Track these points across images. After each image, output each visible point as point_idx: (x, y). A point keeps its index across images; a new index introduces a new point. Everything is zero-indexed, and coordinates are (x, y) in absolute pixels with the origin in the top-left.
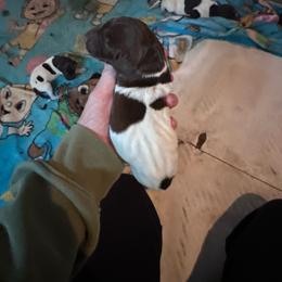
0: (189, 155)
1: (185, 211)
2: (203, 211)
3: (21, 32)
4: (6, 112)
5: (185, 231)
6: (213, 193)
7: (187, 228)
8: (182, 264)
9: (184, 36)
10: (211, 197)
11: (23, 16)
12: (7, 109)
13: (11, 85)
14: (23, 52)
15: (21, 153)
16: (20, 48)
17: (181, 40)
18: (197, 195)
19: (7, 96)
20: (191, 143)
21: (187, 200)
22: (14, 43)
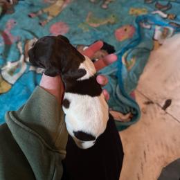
0: (155, 112)
1: (145, 154)
2: (159, 157)
3: (51, 4)
5: (142, 168)
6: (169, 146)
9: (168, 27)
10: (167, 147)
13: (38, 38)
17: (165, 28)
18: (157, 144)
20: (158, 105)
21: (148, 146)
22: (45, 11)
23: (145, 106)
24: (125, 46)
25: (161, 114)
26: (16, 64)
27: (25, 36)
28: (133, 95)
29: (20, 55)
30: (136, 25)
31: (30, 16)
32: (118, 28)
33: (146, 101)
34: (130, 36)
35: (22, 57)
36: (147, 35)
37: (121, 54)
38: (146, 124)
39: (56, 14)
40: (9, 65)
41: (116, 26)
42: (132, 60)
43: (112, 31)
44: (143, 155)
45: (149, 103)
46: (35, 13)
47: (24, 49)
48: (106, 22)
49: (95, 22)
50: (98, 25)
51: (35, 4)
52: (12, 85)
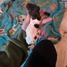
4: (21, 21)
8: (62, 65)
12: (21, 20)
13: (22, 14)
16: (24, 5)
19: (21, 17)
21: (66, 49)
22: (23, 3)
23: (64, 34)
24: (54, 12)
26: (16, 25)
27: (18, 14)
28: (59, 31)
29: (17, 21)
30: (57, 3)
31: (18, 7)
32: (50, 5)
34: (56, 8)
35: (18, 22)
36: (62, 7)
37: (52, 16)
40: (14, 26)
41: (50, 4)
42: (57, 17)
43: (48, 7)
44: (64, 52)
46: (20, 5)
47: (18, 19)
48: (45, 4)
49: (41, 4)
50: (43, 5)
51: (19, 2)
52: (16, 32)
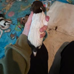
0: (53, 32)
1: (53, 46)
2: (58, 46)
3: (6, 6)
7: (54, 51)
10: (60, 42)
11: (6, 2)
14: (7, 11)
15: (9, 36)
18: (56, 42)
20: (53, 29)
25: (55, 32)
33: (49, 29)
38: (50, 37)
39: (9, 9)
45: (50, 30)
48: (28, 7)
49: (24, 8)
